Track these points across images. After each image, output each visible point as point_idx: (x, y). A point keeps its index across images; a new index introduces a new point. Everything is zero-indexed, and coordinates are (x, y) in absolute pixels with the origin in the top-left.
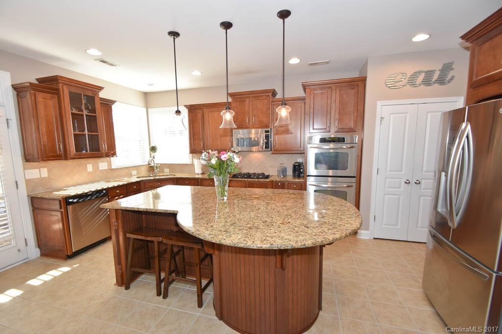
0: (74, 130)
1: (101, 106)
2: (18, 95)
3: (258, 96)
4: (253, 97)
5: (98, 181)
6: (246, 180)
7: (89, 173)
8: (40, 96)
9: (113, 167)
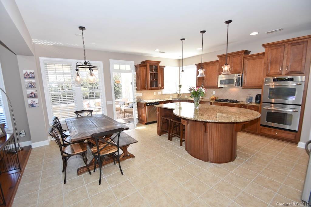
0: (150, 79)
1: (160, 69)
2: (136, 69)
3: (234, 55)
4: (232, 56)
5: (157, 99)
6: (222, 102)
7: (154, 95)
8: (142, 68)
9: (163, 94)
